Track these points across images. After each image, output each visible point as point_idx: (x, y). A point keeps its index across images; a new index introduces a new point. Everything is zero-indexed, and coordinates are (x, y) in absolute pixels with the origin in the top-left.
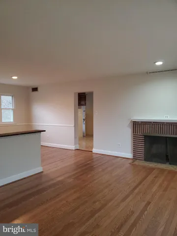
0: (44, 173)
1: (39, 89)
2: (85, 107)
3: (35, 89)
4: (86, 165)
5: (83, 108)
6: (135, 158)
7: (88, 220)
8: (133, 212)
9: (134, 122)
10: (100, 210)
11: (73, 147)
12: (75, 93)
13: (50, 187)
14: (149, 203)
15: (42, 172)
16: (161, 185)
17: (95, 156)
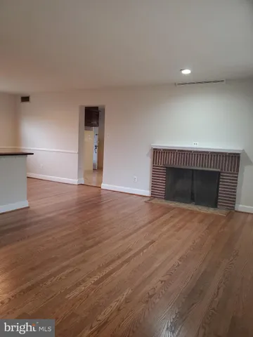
0: (31, 208)
1: (31, 99)
2: (97, 128)
3: (25, 99)
4: (88, 202)
5: (95, 130)
6: (153, 196)
7: (74, 256)
8: (130, 250)
9: (154, 149)
10: (92, 246)
11: (76, 181)
12: (81, 107)
13: (36, 223)
14: (153, 242)
15: (29, 207)
16: (174, 226)
17: (103, 193)
